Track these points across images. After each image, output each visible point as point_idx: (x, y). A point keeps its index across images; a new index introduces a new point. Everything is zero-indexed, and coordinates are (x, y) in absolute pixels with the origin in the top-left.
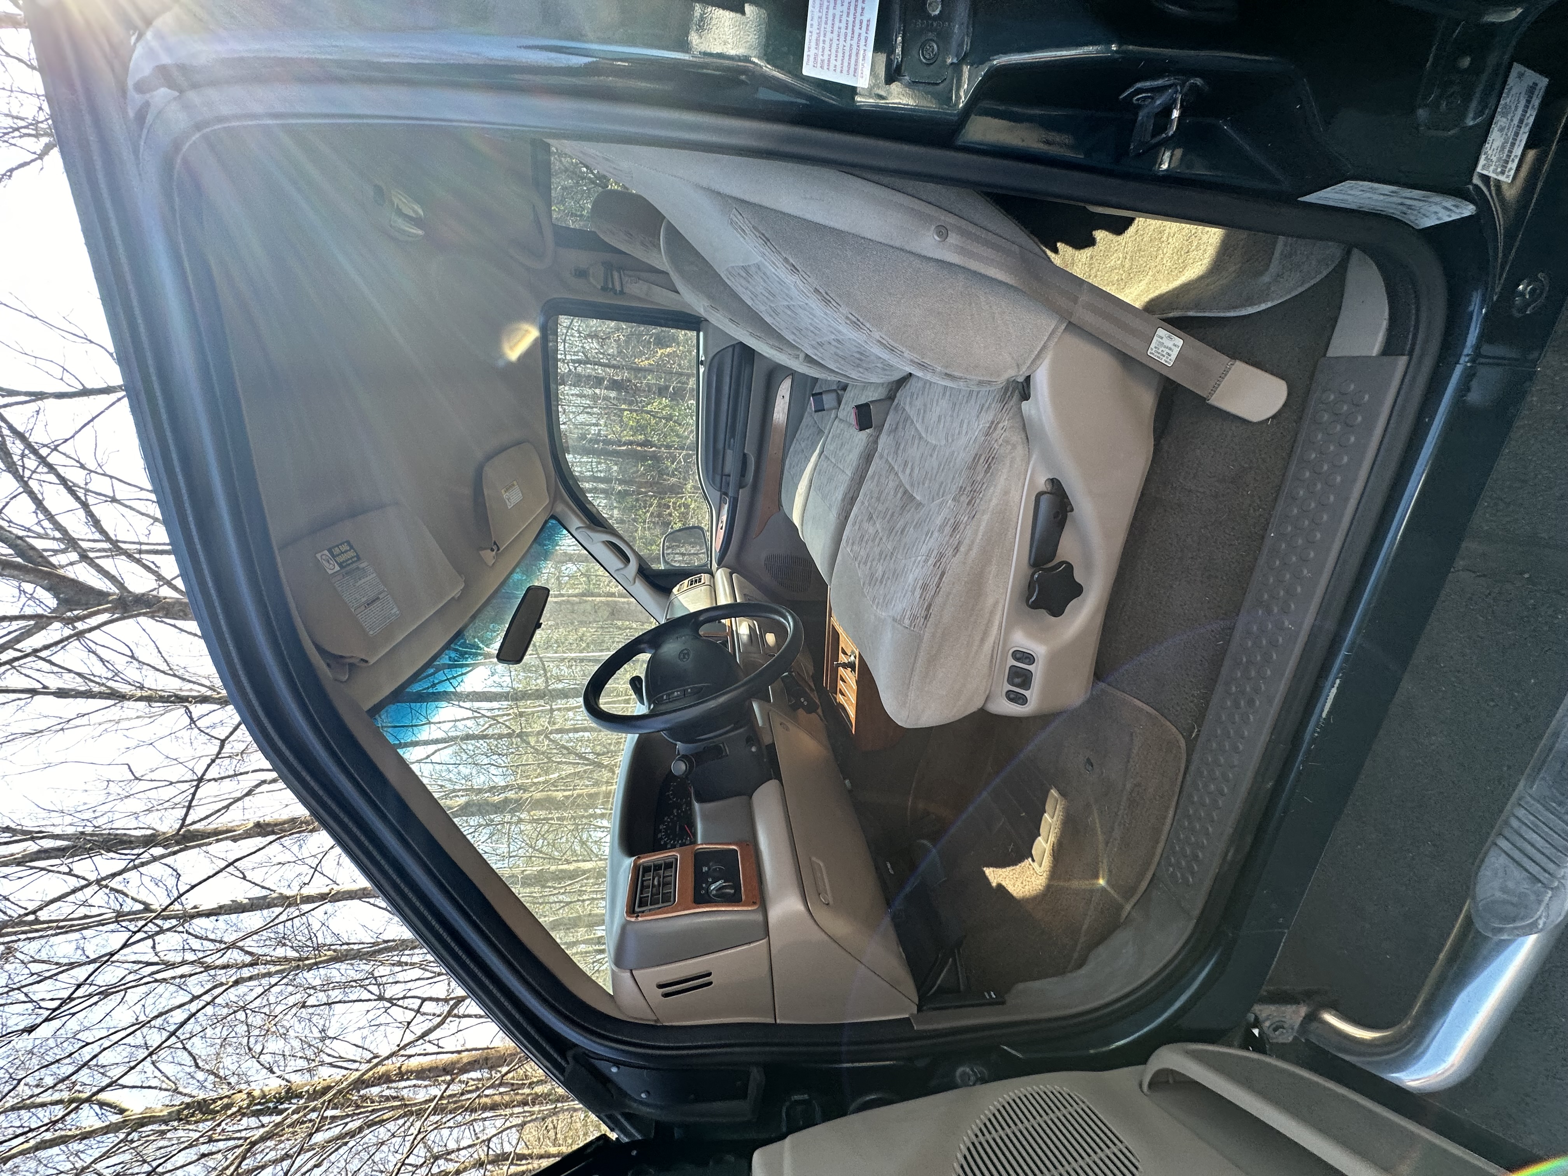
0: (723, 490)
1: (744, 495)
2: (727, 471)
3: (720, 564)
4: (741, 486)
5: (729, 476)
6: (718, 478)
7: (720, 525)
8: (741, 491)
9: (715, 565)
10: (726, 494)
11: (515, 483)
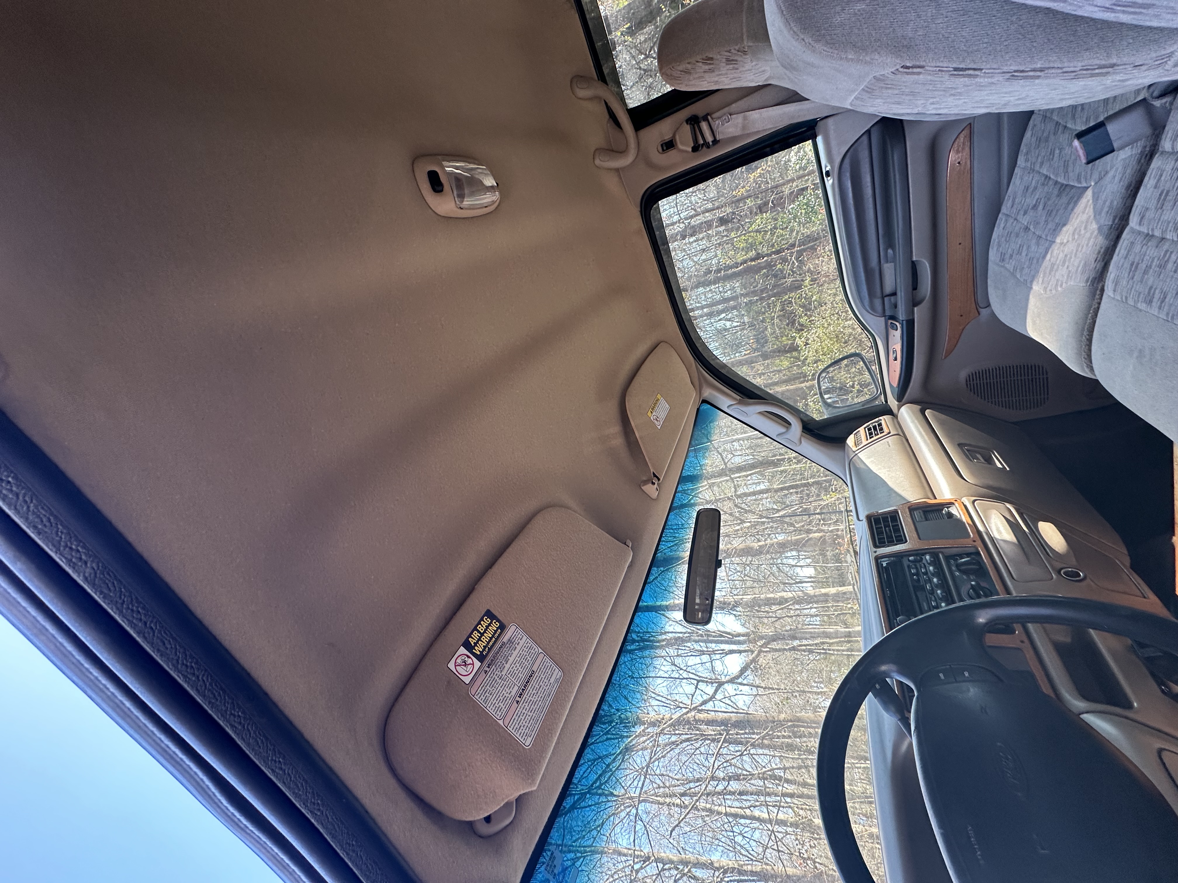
0: (888, 313)
1: (920, 314)
2: (888, 288)
3: (900, 398)
4: (915, 303)
5: (894, 294)
6: (878, 302)
7: (891, 357)
8: (915, 309)
9: (893, 403)
10: (893, 318)
11: (659, 396)
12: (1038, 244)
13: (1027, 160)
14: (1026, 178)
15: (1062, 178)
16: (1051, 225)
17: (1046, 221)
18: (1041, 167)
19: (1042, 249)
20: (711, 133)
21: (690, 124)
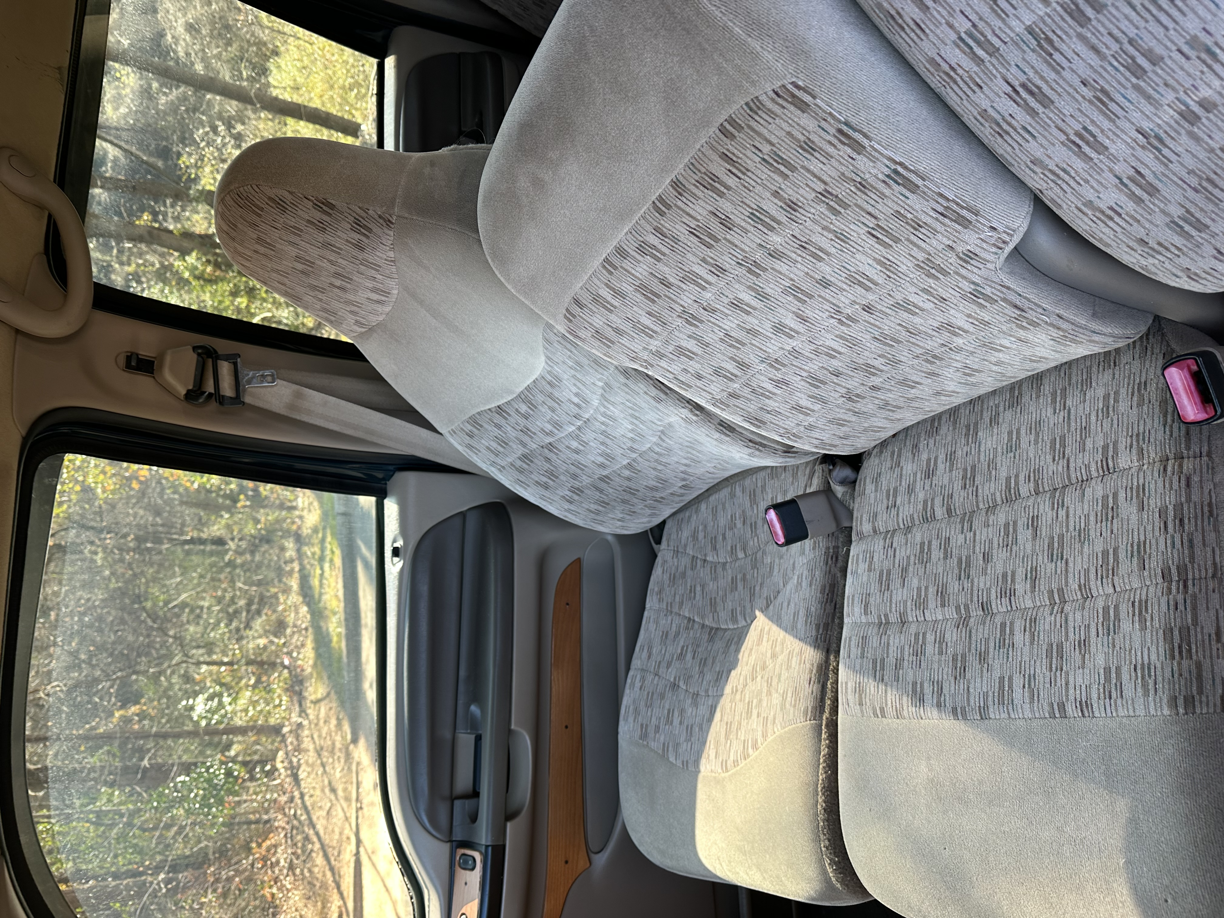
1: (515, 836)
2: (463, 782)
4: (508, 814)
5: (474, 795)
8: (509, 825)
12: (695, 704)
13: (660, 600)
14: (663, 622)
15: (711, 619)
16: (708, 677)
17: (701, 672)
18: (680, 607)
19: (703, 710)
20: (233, 383)
21: (199, 355)
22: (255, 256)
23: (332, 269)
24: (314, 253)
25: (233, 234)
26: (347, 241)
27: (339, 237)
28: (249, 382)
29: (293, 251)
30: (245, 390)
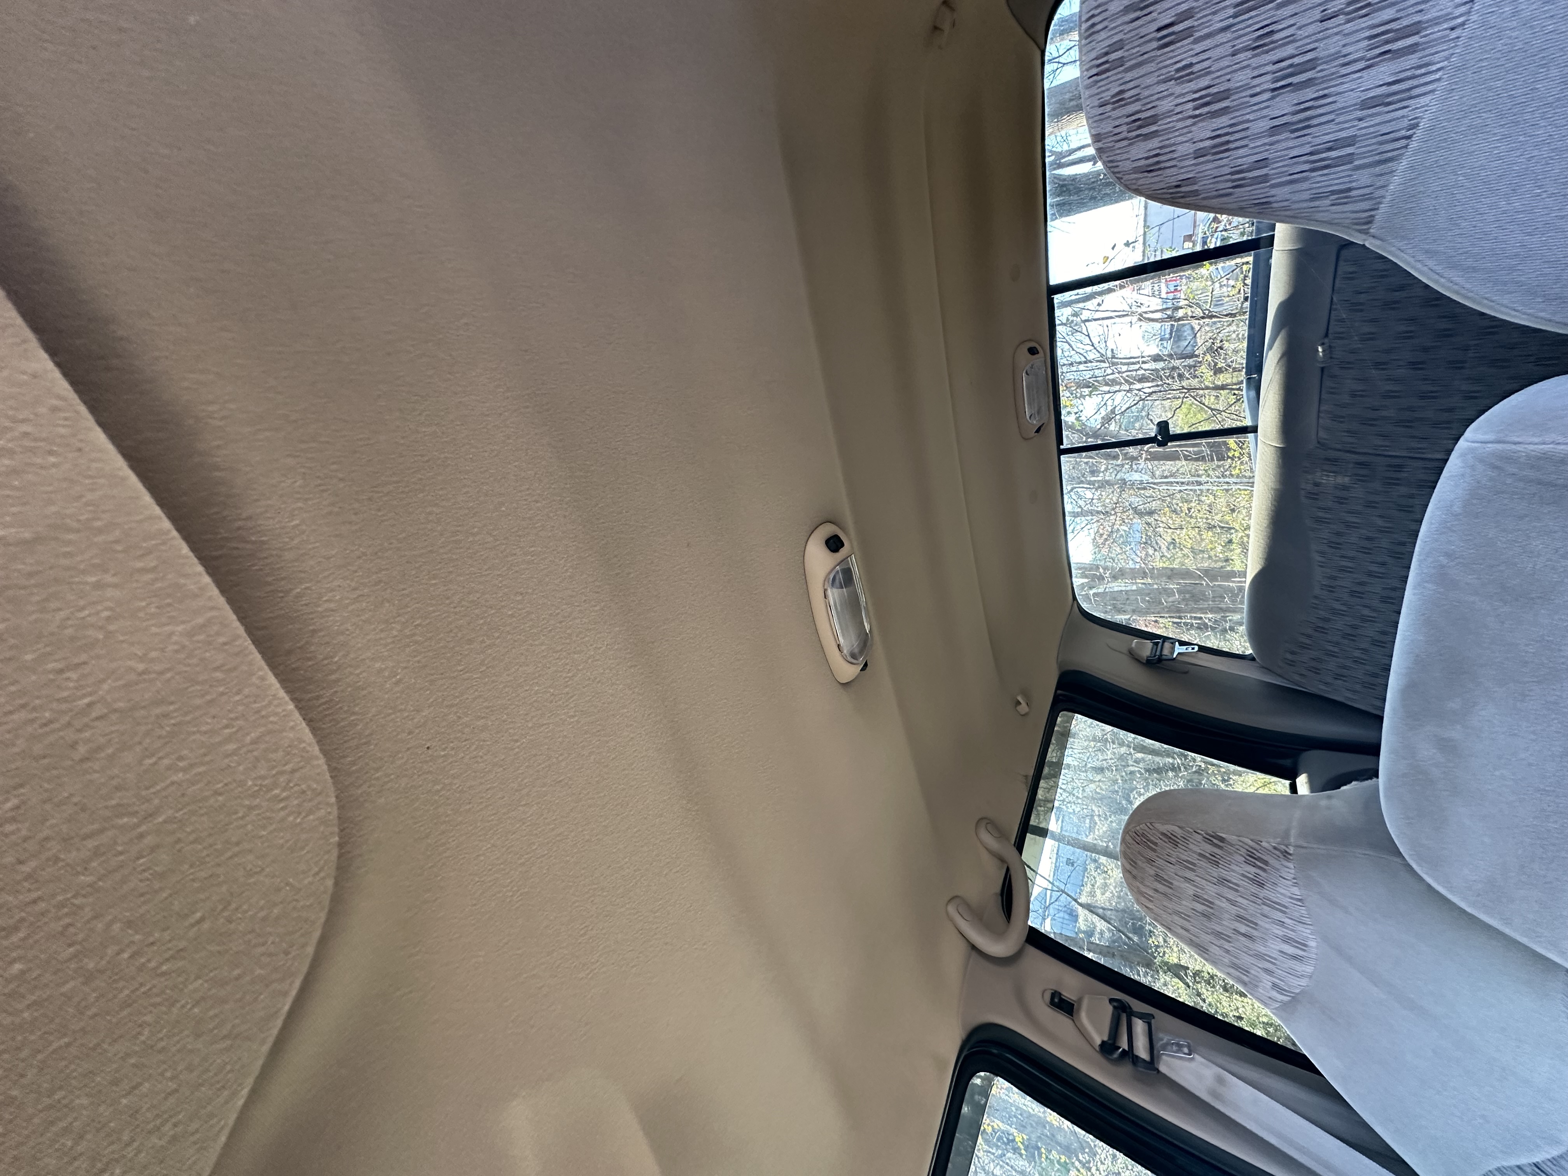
20: (1148, 1045)
21: (1115, 1007)
22: (1156, 895)
23: (1234, 910)
24: (1211, 890)
25: (1135, 872)
26: (1243, 875)
27: (1233, 871)
28: (1164, 1048)
29: (1190, 890)
30: (1159, 1056)
